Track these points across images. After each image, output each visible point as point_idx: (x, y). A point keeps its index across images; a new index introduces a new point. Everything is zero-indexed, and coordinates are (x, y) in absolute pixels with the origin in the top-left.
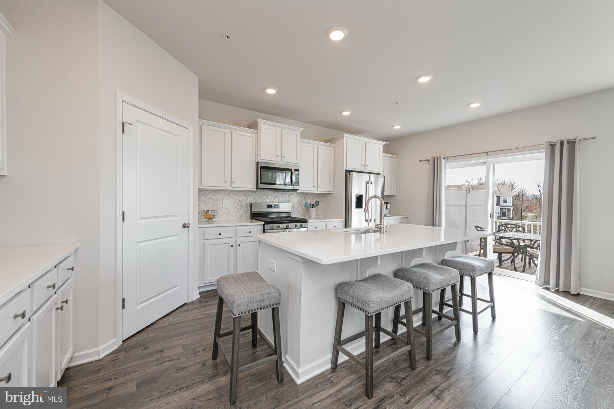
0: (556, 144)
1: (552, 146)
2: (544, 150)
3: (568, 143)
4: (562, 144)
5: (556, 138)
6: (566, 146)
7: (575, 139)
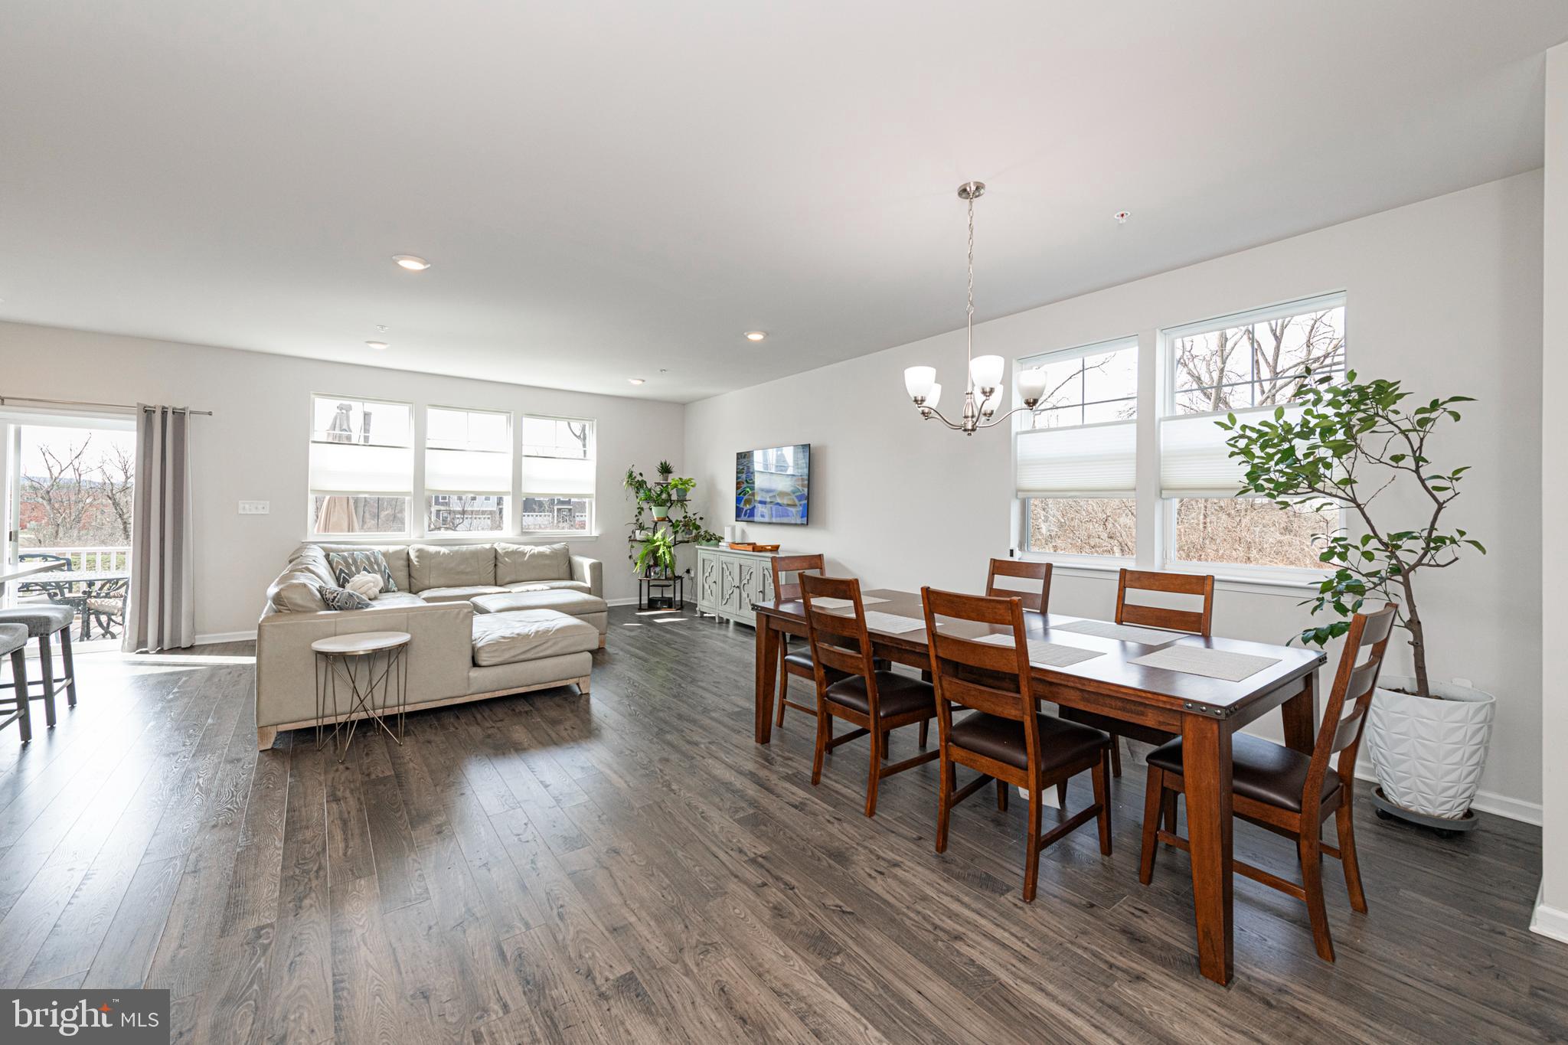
0: (154, 412)
1: (148, 412)
2: (135, 417)
3: (174, 412)
4: (164, 413)
5: (155, 401)
6: (170, 417)
7: (184, 409)
